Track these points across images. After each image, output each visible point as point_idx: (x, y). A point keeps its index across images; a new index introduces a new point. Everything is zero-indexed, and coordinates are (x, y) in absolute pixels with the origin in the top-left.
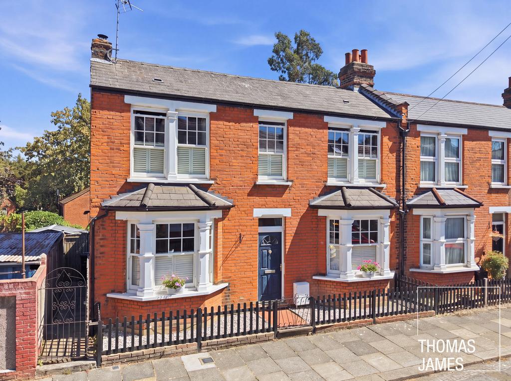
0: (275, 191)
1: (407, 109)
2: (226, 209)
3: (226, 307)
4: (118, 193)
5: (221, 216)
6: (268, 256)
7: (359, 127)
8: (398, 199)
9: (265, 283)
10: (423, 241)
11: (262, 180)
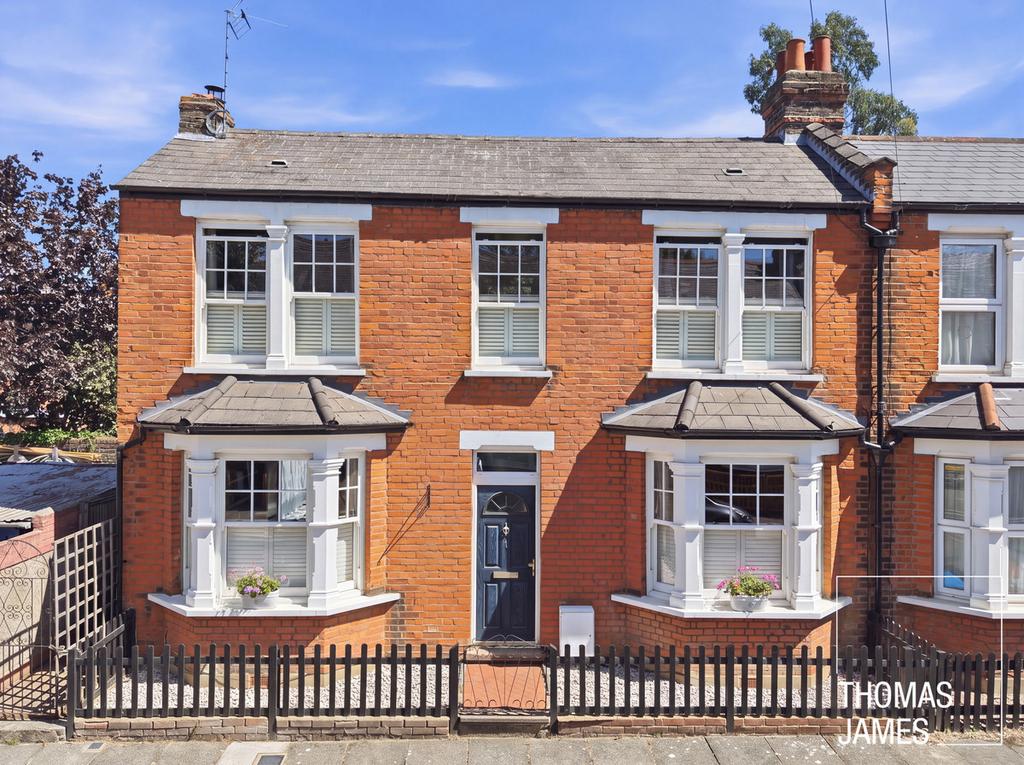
0: (515, 393)
1: (889, 175)
2: (394, 431)
3: (394, 648)
4: (170, 395)
5: (383, 446)
6: (500, 539)
7: (741, 231)
8: (862, 414)
9: (494, 599)
10: (944, 526)
11: (482, 365)
